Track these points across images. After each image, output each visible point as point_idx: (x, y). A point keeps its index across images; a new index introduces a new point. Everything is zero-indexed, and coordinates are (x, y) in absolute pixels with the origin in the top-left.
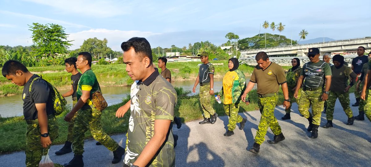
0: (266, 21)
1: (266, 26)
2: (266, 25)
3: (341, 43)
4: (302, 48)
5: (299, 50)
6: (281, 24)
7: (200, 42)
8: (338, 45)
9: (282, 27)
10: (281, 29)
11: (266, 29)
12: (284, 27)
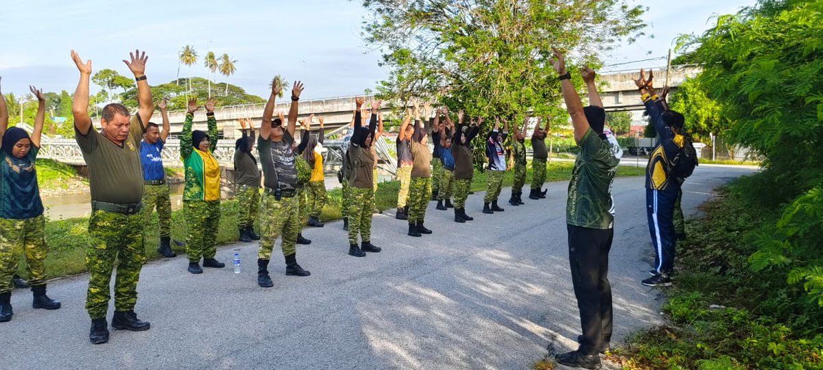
0: (188, 47)
1: (188, 58)
2: (188, 56)
3: (308, 107)
4: (232, 118)
5: (228, 123)
6: (226, 57)
8: (304, 113)
9: (231, 65)
10: (227, 68)
11: (188, 65)
12: (235, 65)
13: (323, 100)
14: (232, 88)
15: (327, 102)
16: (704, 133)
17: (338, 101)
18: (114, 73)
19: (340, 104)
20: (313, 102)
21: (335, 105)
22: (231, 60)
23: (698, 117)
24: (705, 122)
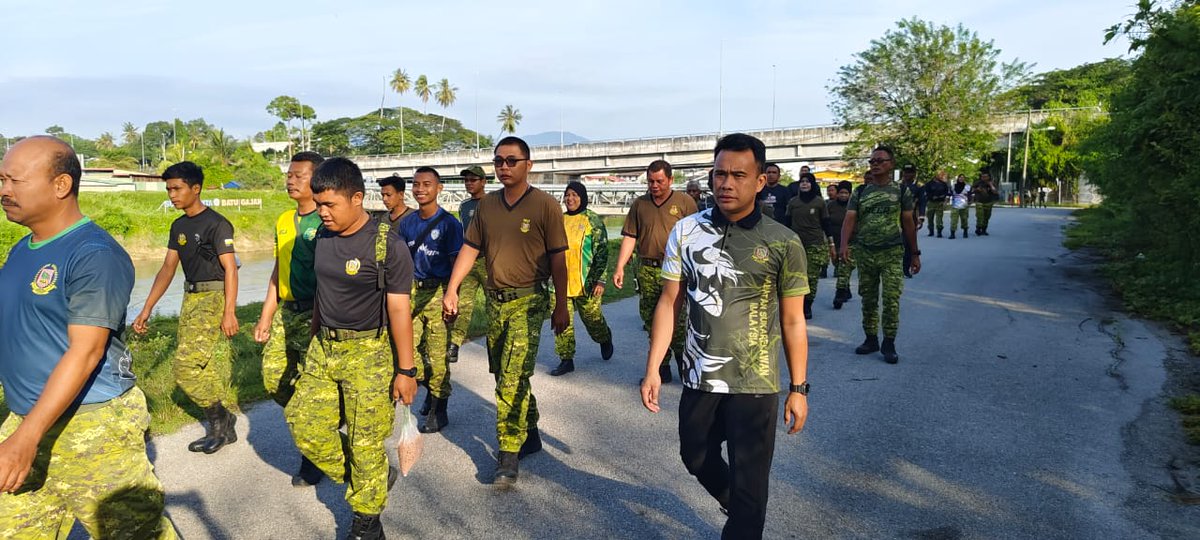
0: (399, 71)
1: (401, 84)
2: (400, 81)
3: (603, 149)
6: (445, 84)
7: (172, 122)
8: (597, 155)
9: (451, 93)
10: (445, 98)
11: (399, 94)
12: (456, 94)
13: (622, 141)
14: (449, 122)
15: (627, 143)
16: (1050, 180)
17: (641, 142)
18: (294, 100)
19: (643, 146)
20: (610, 143)
21: (637, 147)
22: (450, 88)
23: (1044, 164)
24: (1051, 168)
